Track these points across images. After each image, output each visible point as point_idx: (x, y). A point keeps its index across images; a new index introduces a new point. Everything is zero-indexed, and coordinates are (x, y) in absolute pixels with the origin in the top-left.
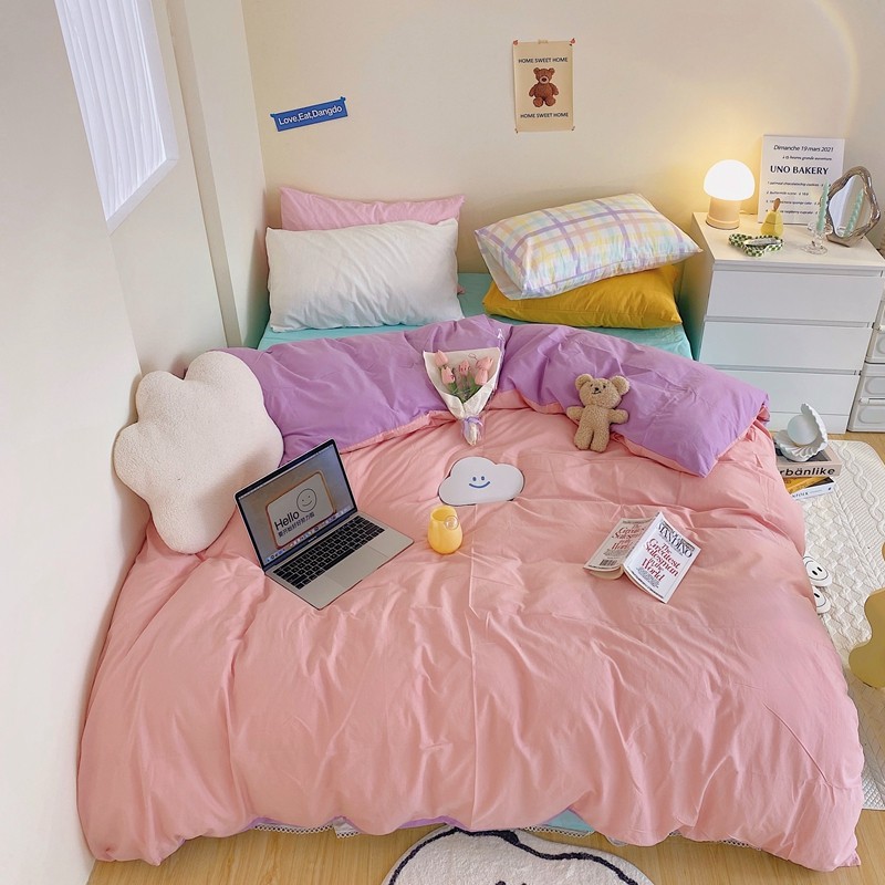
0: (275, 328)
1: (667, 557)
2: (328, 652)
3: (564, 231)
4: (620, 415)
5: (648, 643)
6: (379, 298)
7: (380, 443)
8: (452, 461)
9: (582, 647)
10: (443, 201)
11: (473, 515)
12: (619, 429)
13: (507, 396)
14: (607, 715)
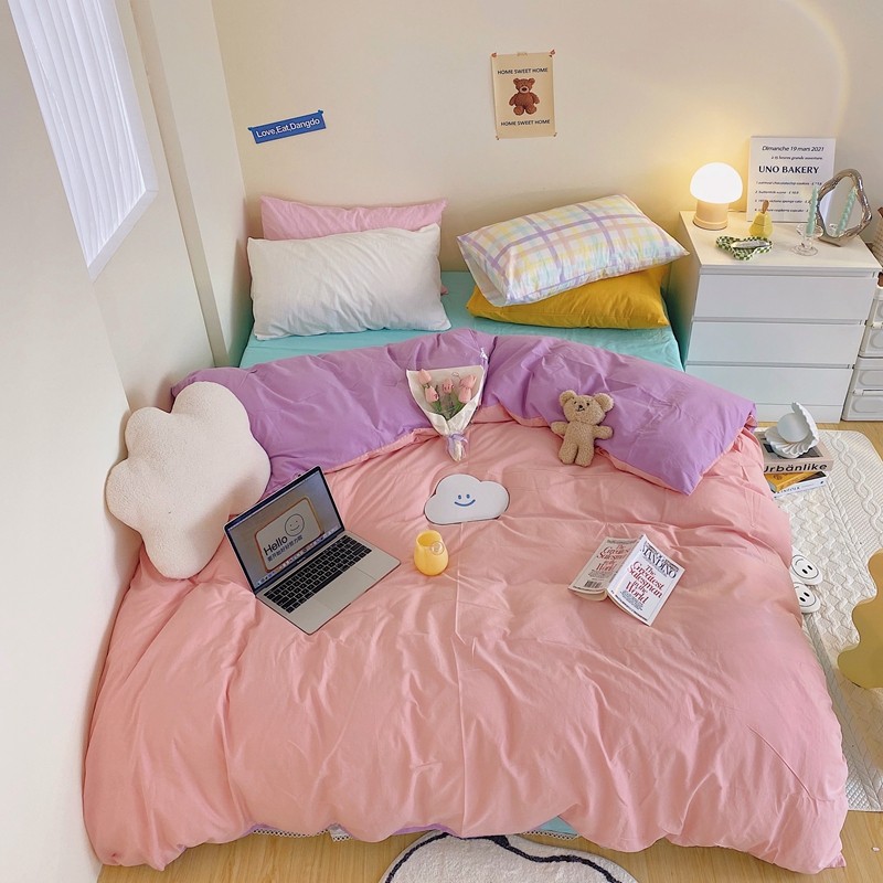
0: (259, 337)
1: (651, 579)
2: (319, 679)
3: (546, 240)
4: (605, 432)
5: (631, 667)
6: (362, 306)
7: (366, 461)
8: (438, 478)
9: (568, 673)
10: (425, 205)
11: (459, 535)
12: (603, 445)
13: (492, 411)
14: (592, 737)
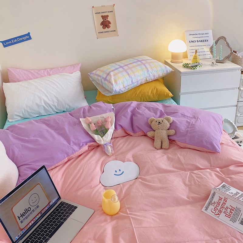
0: (10, 120)
3: (123, 69)
4: (172, 132)
6: (53, 103)
7: (66, 162)
10: (74, 66)
11: (121, 190)
12: (173, 138)
13: (120, 131)
